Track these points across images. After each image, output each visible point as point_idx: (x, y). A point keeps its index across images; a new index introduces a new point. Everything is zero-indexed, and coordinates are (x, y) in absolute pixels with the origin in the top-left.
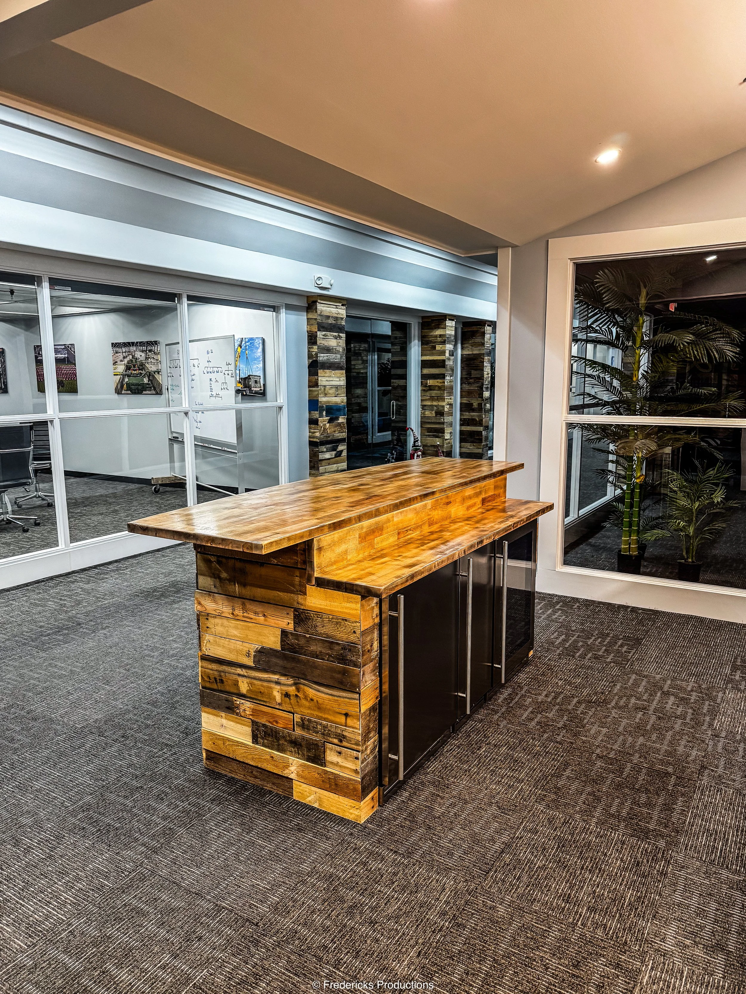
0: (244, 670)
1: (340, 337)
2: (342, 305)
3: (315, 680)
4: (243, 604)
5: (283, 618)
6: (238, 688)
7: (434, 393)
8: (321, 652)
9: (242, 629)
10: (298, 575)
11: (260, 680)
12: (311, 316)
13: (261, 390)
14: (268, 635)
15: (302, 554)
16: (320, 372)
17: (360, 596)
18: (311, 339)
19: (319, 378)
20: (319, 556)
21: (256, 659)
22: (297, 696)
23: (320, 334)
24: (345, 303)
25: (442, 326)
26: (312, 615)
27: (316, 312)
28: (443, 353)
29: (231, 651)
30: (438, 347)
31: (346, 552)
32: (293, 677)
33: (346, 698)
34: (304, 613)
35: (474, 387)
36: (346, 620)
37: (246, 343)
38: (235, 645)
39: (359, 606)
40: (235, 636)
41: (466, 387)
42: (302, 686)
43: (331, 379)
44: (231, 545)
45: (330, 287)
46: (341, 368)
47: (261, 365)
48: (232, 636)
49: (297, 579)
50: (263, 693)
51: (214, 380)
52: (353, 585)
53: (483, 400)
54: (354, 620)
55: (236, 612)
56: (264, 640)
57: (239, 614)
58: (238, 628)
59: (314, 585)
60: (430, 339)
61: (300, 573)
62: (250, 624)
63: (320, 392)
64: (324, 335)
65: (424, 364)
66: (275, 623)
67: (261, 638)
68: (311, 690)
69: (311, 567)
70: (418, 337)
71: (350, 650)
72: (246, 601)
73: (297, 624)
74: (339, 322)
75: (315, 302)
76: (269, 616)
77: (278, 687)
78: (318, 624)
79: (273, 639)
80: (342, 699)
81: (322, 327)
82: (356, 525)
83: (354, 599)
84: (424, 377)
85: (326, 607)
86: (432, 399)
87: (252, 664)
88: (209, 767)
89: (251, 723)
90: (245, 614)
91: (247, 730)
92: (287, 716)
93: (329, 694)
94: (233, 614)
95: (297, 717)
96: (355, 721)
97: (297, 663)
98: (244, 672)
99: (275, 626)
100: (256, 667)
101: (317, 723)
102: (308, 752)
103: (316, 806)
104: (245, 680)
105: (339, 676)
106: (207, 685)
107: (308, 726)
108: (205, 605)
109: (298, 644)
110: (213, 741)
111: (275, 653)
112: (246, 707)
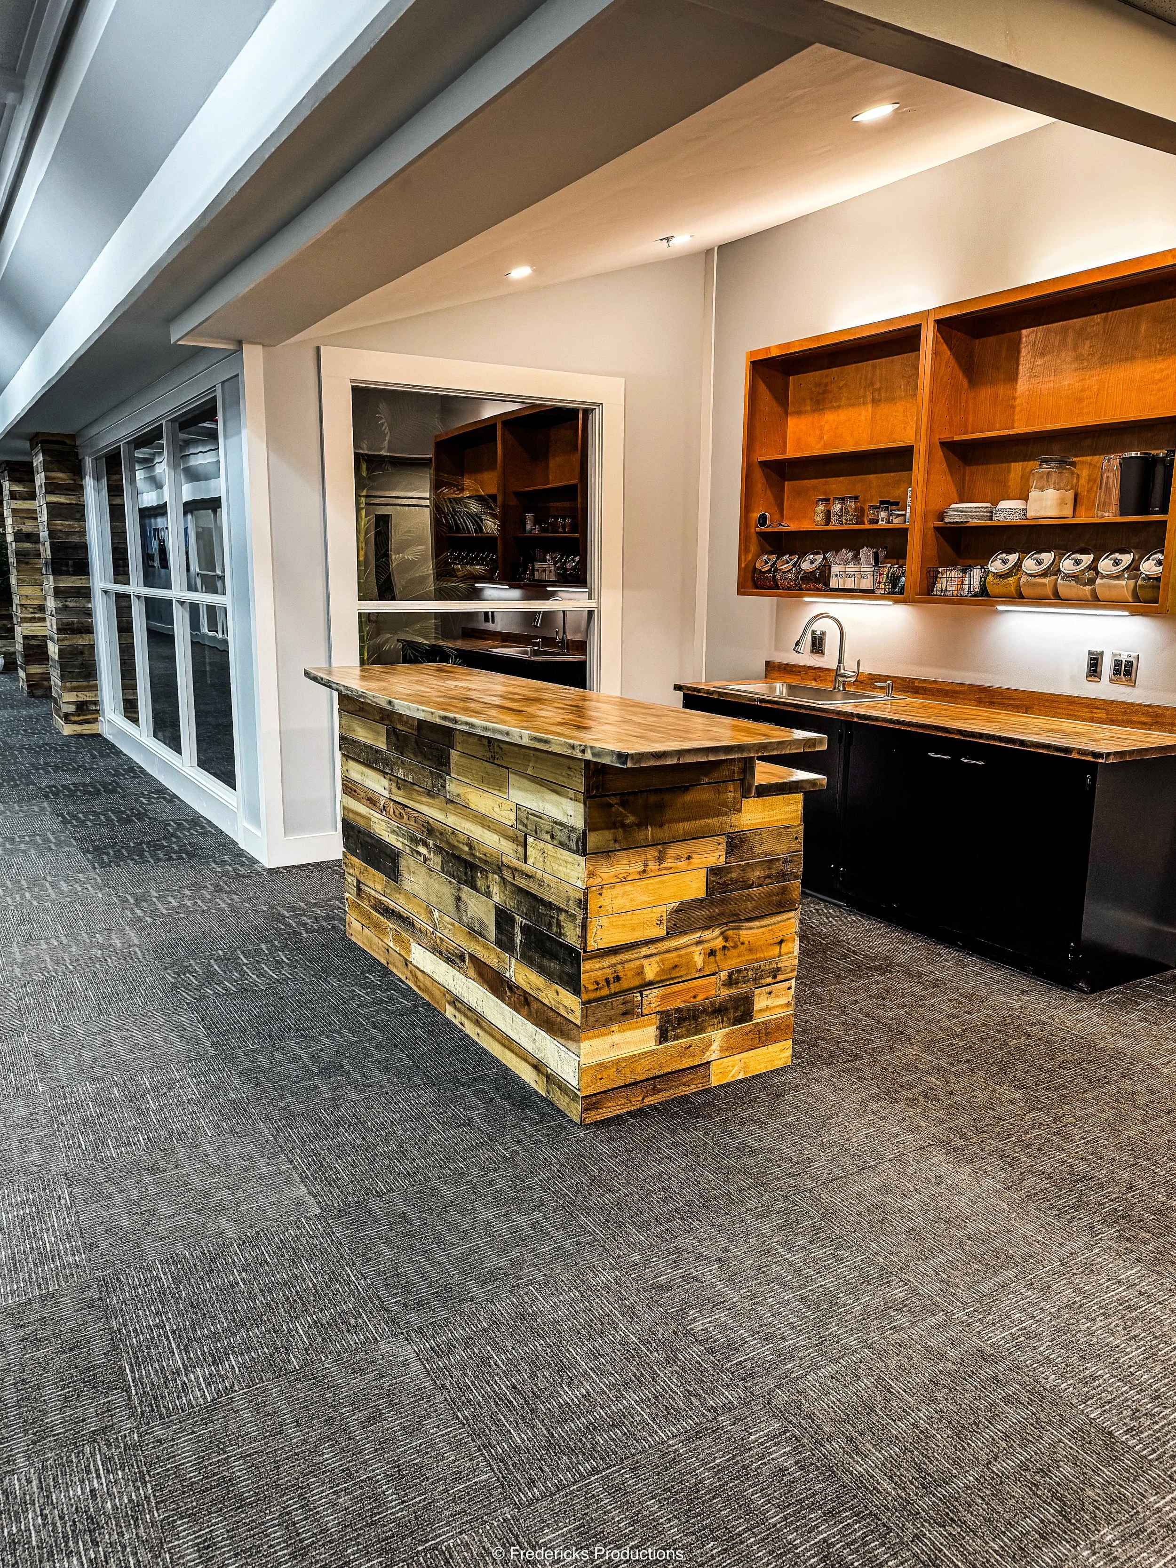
0: (652, 947)
3: (749, 916)
4: (660, 852)
5: (711, 851)
6: (642, 976)
8: (757, 878)
9: (655, 888)
10: (732, 789)
11: (676, 949)
14: (689, 883)
17: (802, 794)
21: (671, 923)
22: (723, 948)
26: (748, 835)
29: (634, 928)
32: (719, 926)
33: (782, 921)
34: (739, 835)
36: (788, 827)
38: (641, 916)
40: (641, 903)
42: (731, 932)
48: (638, 905)
49: (731, 795)
50: (678, 967)
52: (797, 782)
55: (650, 867)
56: (683, 892)
58: (648, 890)
59: (753, 797)
61: (736, 787)
62: (668, 877)
66: (700, 863)
67: (679, 892)
68: (742, 932)
69: (752, 776)
71: (791, 861)
72: (664, 846)
73: (730, 853)
76: (694, 857)
77: (700, 948)
78: (756, 844)
79: (695, 886)
80: (777, 926)
85: (765, 820)
87: (664, 933)
88: (588, 1121)
89: (659, 1016)
90: (662, 866)
91: (651, 1031)
92: (708, 981)
93: (761, 927)
94: (644, 871)
95: (724, 975)
96: (790, 945)
97: (727, 904)
98: (652, 949)
99: (700, 866)
100: (669, 935)
101: (747, 970)
102: (734, 1012)
103: (741, 1076)
104: (654, 960)
105: (778, 898)
106: (592, 996)
107: (737, 979)
108: (601, 875)
109: (731, 879)
110: (599, 1077)
111: (698, 904)
112: (653, 998)
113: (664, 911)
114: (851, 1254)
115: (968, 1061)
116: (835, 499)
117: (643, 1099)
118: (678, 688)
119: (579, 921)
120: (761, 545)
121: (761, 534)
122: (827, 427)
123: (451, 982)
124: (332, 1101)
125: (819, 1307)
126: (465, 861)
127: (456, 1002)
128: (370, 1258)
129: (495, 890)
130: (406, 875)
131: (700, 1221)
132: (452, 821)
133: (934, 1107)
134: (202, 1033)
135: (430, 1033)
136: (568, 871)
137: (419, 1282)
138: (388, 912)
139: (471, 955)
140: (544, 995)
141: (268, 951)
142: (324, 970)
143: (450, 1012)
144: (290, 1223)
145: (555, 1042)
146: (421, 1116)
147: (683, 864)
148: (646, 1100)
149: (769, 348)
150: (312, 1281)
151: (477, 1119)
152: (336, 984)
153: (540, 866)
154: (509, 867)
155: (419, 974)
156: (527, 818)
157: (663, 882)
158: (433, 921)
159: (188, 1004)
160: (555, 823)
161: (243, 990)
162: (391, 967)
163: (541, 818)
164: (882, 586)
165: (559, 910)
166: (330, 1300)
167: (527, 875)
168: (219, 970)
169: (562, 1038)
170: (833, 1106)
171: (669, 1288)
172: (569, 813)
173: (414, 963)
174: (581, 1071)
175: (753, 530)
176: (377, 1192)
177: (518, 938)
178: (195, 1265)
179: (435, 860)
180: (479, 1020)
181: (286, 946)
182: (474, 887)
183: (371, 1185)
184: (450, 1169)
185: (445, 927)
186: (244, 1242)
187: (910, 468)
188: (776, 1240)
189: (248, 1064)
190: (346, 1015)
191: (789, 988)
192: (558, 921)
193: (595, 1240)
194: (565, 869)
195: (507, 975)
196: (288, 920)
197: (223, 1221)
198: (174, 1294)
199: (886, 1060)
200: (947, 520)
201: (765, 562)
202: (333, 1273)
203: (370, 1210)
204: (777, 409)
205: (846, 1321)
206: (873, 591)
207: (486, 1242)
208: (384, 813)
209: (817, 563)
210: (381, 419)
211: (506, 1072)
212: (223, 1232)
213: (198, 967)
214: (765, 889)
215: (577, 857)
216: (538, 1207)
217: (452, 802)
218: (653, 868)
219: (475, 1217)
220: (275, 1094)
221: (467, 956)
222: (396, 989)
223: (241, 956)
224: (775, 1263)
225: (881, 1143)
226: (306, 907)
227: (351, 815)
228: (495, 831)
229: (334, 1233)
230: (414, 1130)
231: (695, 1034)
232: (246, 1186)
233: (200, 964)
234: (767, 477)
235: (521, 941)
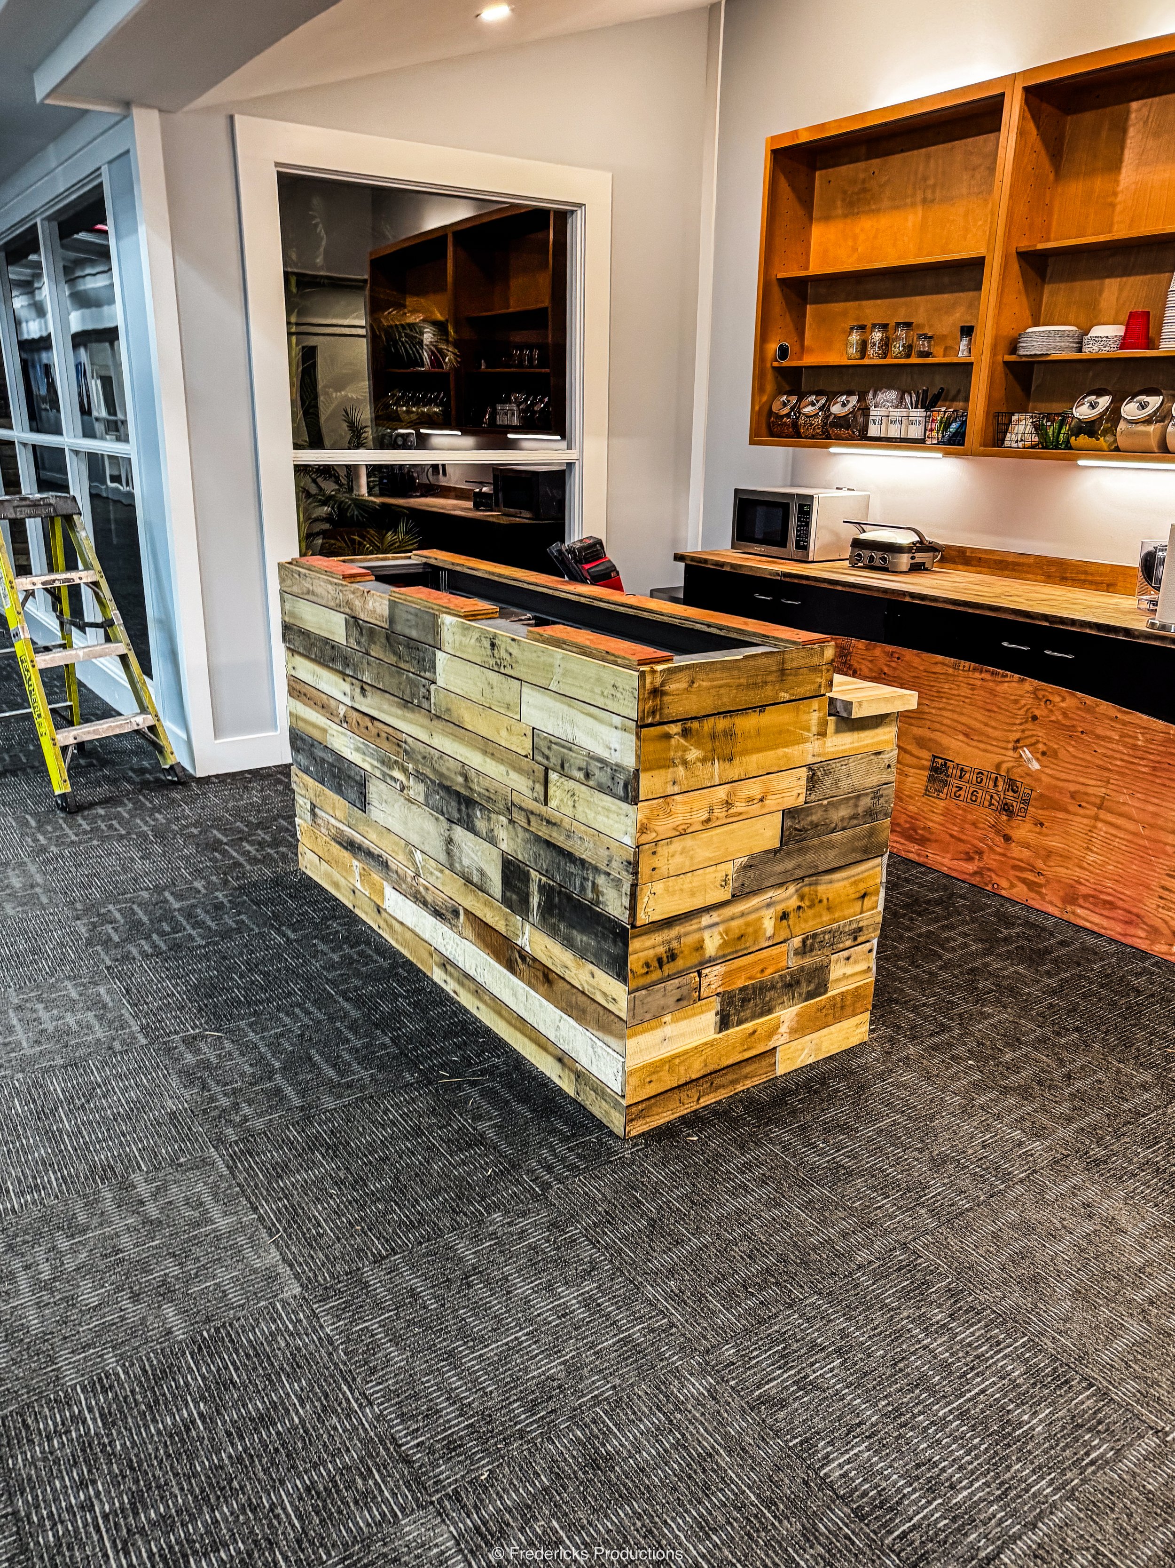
0: (714, 915)
3: (829, 867)
5: (791, 789)
6: (702, 952)
9: (719, 841)
10: (816, 708)
11: (742, 915)
14: (763, 831)
21: (738, 883)
26: (834, 765)
29: (694, 892)
32: (794, 882)
33: (867, 871)
34: (823, 766)
36: (880, 753)
38: (703, 878)
40: (705, 860)
42: (807, 889)
48: (698, 863)
49: (815, 715)
50: (745, 936)
54: (889, 748)
55: (716, 814)
56: (755, 843)
58: (712, 844)
61: (819, 705)
62: (735, 826)
68: (819, 887)
71: (881, 796)
73: (810, 790)
78: (842, 776)
79: (770, 834)
85: (852, 745)
87: (729, 897)
88: (633, 1134)
89: (719, 999)
90: (731, 811)
91: (709, 1018)
92: (779, 950)
93: (844, 879)
94: (708, 820)
95: (797, 942)
96: (874, 898)
97: (805, 854)
98: (715, 917)
99: (774, 809)
100: (736, 897)
101: (824, 933)
102: (808, 986)
103: (810, 1061)
104: (715, 931)
105: (865, 842)
106: (642, 982)
107: (812, 945)
108: (657, 828)
109: (812, 822)
110: (648, 1080)
111: (771, 855)
112: (714, 977)
113: (729, 869)
114: (1009, 1336)
115: (1077, 1029)
116: (874, 326)
117: (699, 1099)
118: (678, 558)
119: (626, 887)
120: (778, 384)
121: (779, 371)
122: (862, 237)
123: (440, 939)
124: (302, 1110)
125: (986, 1428)
126: (458, 794)
127: (446, 964)
128: (375, 1367)
129: (502, 834)
130: (375, 803)
131: (801, 1287)
132: (444, 743)
133: (1052, 1097)
134: (127, 1012)
135: (416, 1005)
136: (611, 822)
137: (445, 1408)
138: (352, 846)
139: (465, 910)
140: (573, 974)
141: (203, 891)
142: (276, 916)
143: (438, 976)
144: (260, 1311)
145: (588, 1034)
146: (418, 1132)
147: (756, 808)
148: (702, 1100)
149: (796, 132)
150: (297, 1412)
151: (490, 1134)
152: (292, 936)
153: (569, 811)
154: (521, 808)
155: (397, 926)
156: (549, 748)
157: (732, 832)
158: (414, 863)
159: (108, 968)
160: (592, 758)
161: (176, 947)
162: (357, 911)
163: (570, 749)
164: (934, 434)
165: (596, 870)
166: (325, 1445)
167: (548, 822)
168: (145, 919)
169: (598, 1030)
170: (932, 1101)
171: (783, 1404)
172: (613, 746)
173: (389, 910)
174: (627, 1074)
175: (768, 365)
176: (373, 1254)
177: (535, 900)
178: (133, 1392)
179: (417, 790)
180: (479, 991)
181: (226, 882)
182: (471, 829)
183: (365, 1243)
184: (465, 1214)
185: (431, 873)
186: (200, 1349)
187: (978, 287)
188: (905, 1314)
189: (190, 1058)
190: (308, 980)
191: (870, 951)
192: (594, 885)
193: (672, 1325)
194: (605, 820)
195: (519, 943)
196: (226, 847)
197: (169, 1311)
198: (104, 1445)
199: (979, 1030)
200: (1021, 352)
201: (783, 405)
202: (326, 1396)
203: (366, 1285)
204: (801, 212)
205: (1030, 1452)
206: (923, 441)
207: (527, 1334)
208: (345, 725)
209: (850, 406)
210: (315, 217)
211: (518, 1062)
212: (169, 1332)
213: (118, 916)
214: (849, 833)
215: (624, 805)
216: (589, 1273)
217: (439, 717)
218: (720, 815)
219: (508, 1293)
220: (224, 1102)
221: (462, 912)
222: (368, 943)
223: (171, 898)
224: (913, 1353)
225: (1005, 1156)
226: (246, 829)
227: (301, 724)
228: (502, 761)
229: (321, 1327)
230: (413, 1153)
231: (762, 1014)
232: (197, 1251)
233: (120, 910)
234: (786, 298)
235: (539, 904)
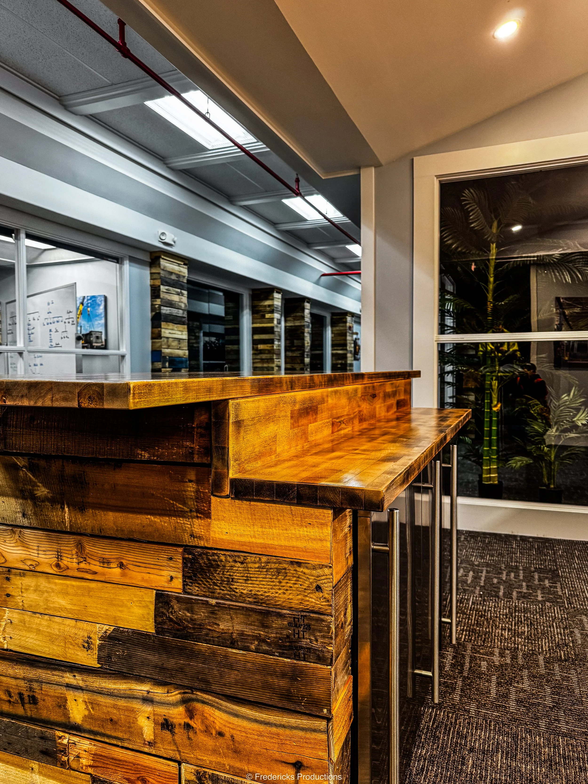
0: (78, 677)
1: (183, 295)
2: (185, 264)
3: (228, 692)
4: (80, 547)
5: (160, 567)
6: (66, 715)
7: (264, 356)
8: (242, 634)
9: (76, 595)
10: (193, 478)
11: (111, 694)
12: (154, 271)
13: (102, 345)
14: (129, 604)
15: (201, 435)
16: (163, 324)
17: (330, 512)
18: (154, 293)
19: (163, 330)
20: (237, 439)
21: (105, 653)
22: (188, 726)
23: (163, 288)
24: (187, 262)
25: (271, 298)
26: (223, 558)
27: (160, 267)
28: (271, 320)
29: (52, 638)
30: (268, 316)
31: (274, 439)
32: (178, 687)
33: (296, 728)
34: (206, 554)
35: (296, 354)
36: (299, 564)
37: (88, 300)
38: (62, 627)
39: (328, 531)
40: (61, 609)
41: (290, 354)
42: (199, 706)
43: (174, 332)
44: (49, 396)
45: (173, 243)
46: (183, 324)
47: (103, 321)
48: (55, 609)
49: (191, 488)
50: (116, 723)
51: (54, 330)
52: (315, 488)
53: (305, 365)
54: (317, 562)
55: (65, 562)
56: (119, 614)
57: (70, 565)
58: (67, 594)
59: (227, 497)
60: (261, 309)
61: (197, 475)
62: (93, 585)
63: (163, 343)
64: (167, 290)
65: (255, 331)
66: (143, 580)
67: (113, 612)
68: (217, 713)
69: (223, 459)
70: (250, 306)
71: (308, 627)
72: (84, 539)
73: (190, 578)
74: (181, 279)
75: (158, 258)
76: (130, 567)
77: (148, 709)
78: (236, 576)
79: (138, 611)
80: (288, 732)
81: (165, 282)
82: (286, 395)
83: (317, 517)
84: (255, 342)
85: (254, 540)
86: (262, 361)
87: (95, 664)
90: (83, 565)
93: (256, 720)
94: (59, 566)
95: (189, 770)
97: (188, 658)
98: (79, 681)
99: (144, 585)
100: (103, 669)
104: (81, 696)
105: (283, 683)
109: (194, 620)
111: (144, 640)
112: (83, 751)
113: (93, 632)
147: (113, 573)
157: (88, 590)
214: (256, 658)
